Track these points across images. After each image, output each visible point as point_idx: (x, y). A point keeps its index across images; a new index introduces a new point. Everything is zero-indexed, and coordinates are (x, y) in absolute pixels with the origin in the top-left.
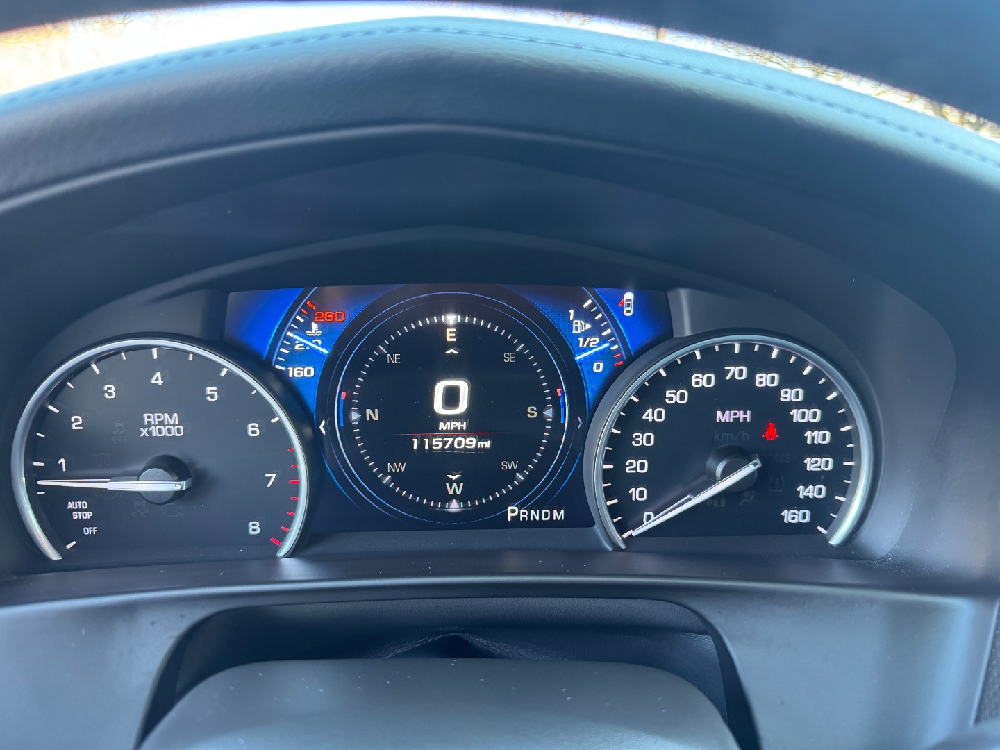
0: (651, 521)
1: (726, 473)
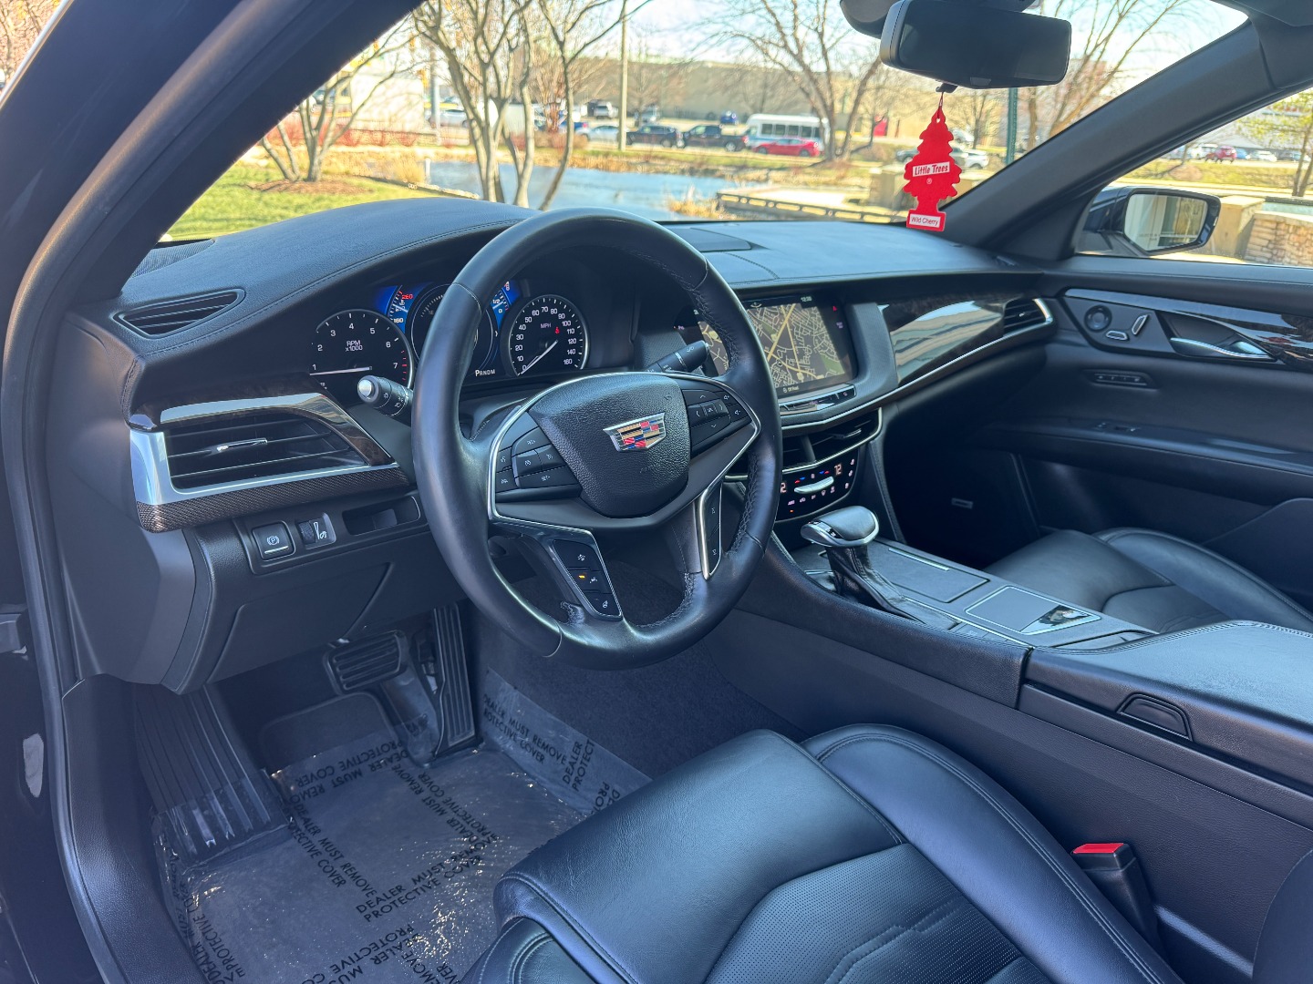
0: (525, 369)
1: (548, 347)
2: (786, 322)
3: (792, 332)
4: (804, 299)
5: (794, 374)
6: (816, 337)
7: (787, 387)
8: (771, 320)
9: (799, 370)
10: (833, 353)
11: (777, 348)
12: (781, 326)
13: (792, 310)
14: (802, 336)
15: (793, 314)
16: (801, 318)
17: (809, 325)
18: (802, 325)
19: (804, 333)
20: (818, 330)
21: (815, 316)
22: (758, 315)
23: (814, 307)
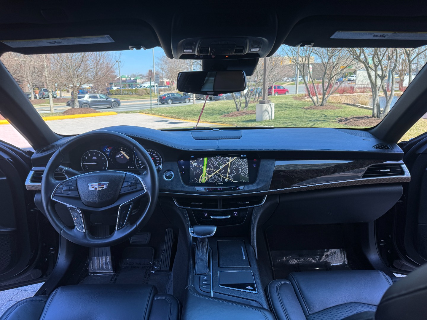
0: (142, 167)
2: (230, 162)
3: (230, 166)
4: (242, 156)
5: (224, 179)
6: (241, 169)
7: (218, 183)
8: (223, 161)
9: (227, 178)
10: (247, 174)
11: (220, 170)
12: (226, 163)
13: (234, 159)
14: (235, 167)
15: (234, 160)
16: (237, 162)
17: (240, 164)
18: (236, 164)
19: (236, 167)
20: (243, 166)
21: (245, 162)
22: (218, 160)
23: (246, 159)
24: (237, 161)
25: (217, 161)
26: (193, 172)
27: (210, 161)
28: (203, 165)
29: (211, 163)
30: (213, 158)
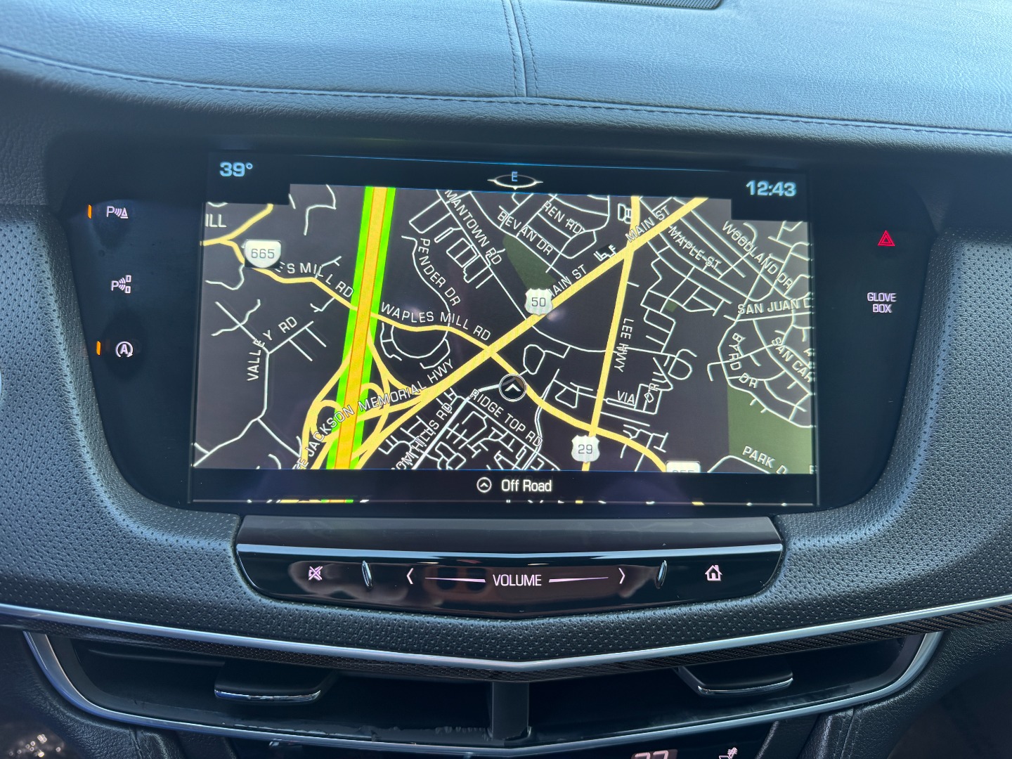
2: (626, 255)
3: (632, 296)
4: (759, 188)
6: (741, 328)
8: (558, 240)
9: (594, 428)
11: (529, 336)
14: (677, 313)
15: (676, 233)
16: (709, 253)
17: (731, 277)
18: (696, 275)
19: (693, 304)
20: (766, 304)
21: (782, 252)
22: (506, 217)
23: (792, 218)
24: (699, 244)
25: (496, 239)
26: (240, 349)
27: (421, 223)
28: (345, 274)
29: (437, 255)
30: (455, 198)
